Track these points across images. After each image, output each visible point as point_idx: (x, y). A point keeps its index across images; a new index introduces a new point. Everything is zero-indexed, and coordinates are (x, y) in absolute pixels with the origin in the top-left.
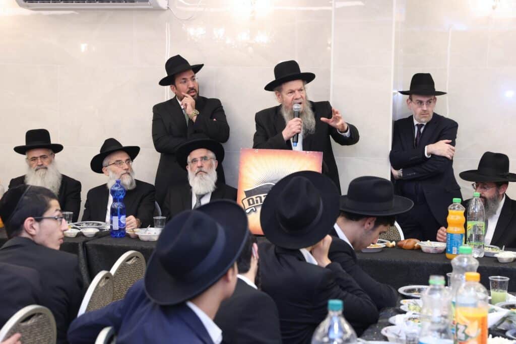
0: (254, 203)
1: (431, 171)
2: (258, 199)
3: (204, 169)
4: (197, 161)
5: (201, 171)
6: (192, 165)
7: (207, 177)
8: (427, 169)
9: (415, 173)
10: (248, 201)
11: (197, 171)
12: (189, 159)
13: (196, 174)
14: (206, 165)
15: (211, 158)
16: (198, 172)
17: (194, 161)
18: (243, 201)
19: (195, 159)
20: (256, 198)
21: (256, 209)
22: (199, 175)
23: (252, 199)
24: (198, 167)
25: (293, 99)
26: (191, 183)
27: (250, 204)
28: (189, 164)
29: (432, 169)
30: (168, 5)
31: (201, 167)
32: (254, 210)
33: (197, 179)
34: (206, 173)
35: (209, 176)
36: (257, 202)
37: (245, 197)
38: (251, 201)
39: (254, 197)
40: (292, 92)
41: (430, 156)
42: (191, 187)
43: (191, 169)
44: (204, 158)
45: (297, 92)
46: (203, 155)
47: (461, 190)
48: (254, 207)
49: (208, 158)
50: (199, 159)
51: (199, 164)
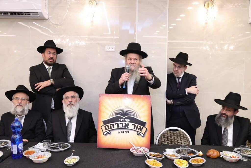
0: (109, 128)
1: (188, 101)
2: (112, 126)
3: (72, 103)
4: (69, 98)
5: (71, 104)
6: (66, 100)
7: (74, 108)
8: (187, 100)
9: (180, 102)
10: (105, 127)
11: (68, 103)
12: (64, 96)
13: (68, 105)
14: (74, 100)
15: (77, 97)
16: (69, 105)
17: (67, 98)
18: (102, 127)
19: (68, 97)
20: (110, 125)
21: (110, 133)
22: (69, 106)
23: (108, 126)
24: (69, 102)
25: (130, 63)
26: (64, 110)
27: (106, 129)
28: (64, 99)
29: (189, 100)
30: (48, 17)
31: (71, 101)
32: (109, 133)
33: (68, 108)
34: (73, 105)
35: (75, 107)
36: (111, 128)
37: (103, 125)
38: (107, 127)
39: (109, 125)
40: (130, 59)
41: (188, 94)
42: (64, 113)
43: (65, 102)
44: (73, 97)
45: (133, 60)
46: (72, 95)
47: (199, 109)
48: (109, 131)
49: (75, 97)
50: (70, 97)
51: (70, 100)
